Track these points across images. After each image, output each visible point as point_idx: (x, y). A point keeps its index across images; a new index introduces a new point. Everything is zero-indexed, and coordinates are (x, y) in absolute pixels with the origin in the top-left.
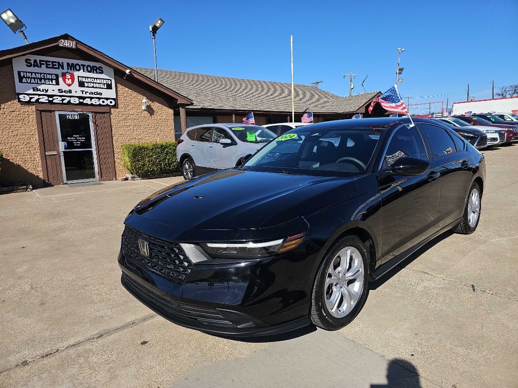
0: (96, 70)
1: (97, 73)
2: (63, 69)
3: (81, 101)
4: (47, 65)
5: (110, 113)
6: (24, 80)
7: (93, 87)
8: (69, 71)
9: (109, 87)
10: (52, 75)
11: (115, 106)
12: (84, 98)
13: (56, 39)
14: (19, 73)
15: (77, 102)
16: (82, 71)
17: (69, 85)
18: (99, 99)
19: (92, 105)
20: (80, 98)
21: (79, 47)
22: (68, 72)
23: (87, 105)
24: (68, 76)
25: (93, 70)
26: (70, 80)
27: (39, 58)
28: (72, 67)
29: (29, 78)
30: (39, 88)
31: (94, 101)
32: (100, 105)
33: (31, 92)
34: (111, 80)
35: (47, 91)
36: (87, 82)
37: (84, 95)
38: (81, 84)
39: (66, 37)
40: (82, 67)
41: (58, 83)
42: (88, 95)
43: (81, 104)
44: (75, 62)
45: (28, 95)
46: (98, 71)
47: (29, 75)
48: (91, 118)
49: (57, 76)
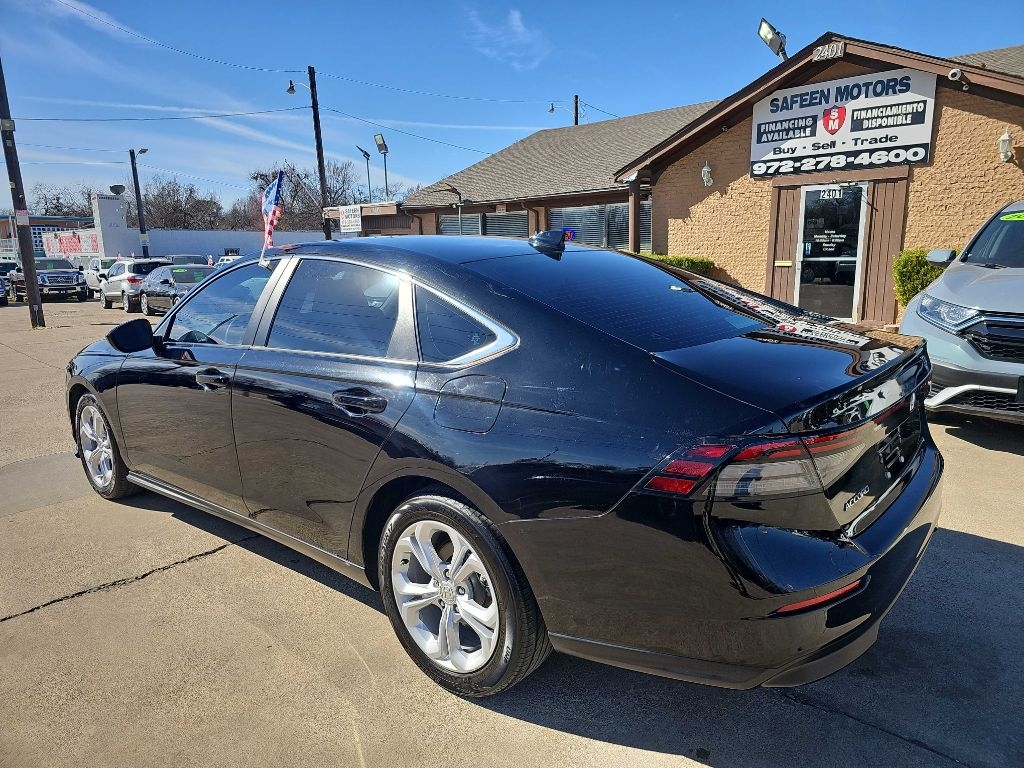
0: (893, 88)
1: (895, 92)
2: (827, 102)
3: (851, 159)
4: (802, 100)
5: (909, 178)
6: (764, 138)
7: (880, 126)
8: (839, 104)
9: (918, 118)
10: (806, 118)
11: (926, 162)
12: (856, 154)
13: (809, 50)
14: (759, 126)
15: (843, 164)
16: (863, 96)
17: (833, 132)
18: (889, 150)
19: (871, 166)
20: (848, 154)
21: (851, 50)
22: (835, 107)
23: (861, 166)
24: (835, 114)
25: (888, 88)
26: (837, 121)
27: (789, 92)
28: (846, 94)
29: (770, 132)
30: (782, 147)
31: (875, 159)
32: (889, 164)
33: (771, 156)
34: (925, 102)
35: (793, 152)
36: (868, 119)
37: (859, 147)
38: (857, 125)
39: (827, 39)
40: (864, 89)
41: (813, 134)
42: (867, 146)
43: (849, 166)
44: (850, 81)
45: (765, 162)
46: (898, 87)
47: (772, 127)
48: (864, 193)
49: (815, 118)
